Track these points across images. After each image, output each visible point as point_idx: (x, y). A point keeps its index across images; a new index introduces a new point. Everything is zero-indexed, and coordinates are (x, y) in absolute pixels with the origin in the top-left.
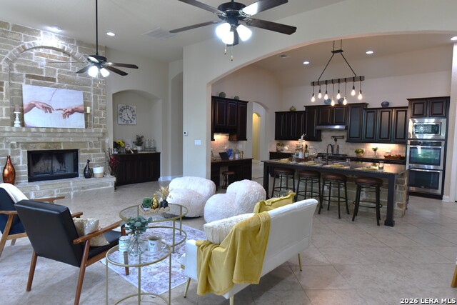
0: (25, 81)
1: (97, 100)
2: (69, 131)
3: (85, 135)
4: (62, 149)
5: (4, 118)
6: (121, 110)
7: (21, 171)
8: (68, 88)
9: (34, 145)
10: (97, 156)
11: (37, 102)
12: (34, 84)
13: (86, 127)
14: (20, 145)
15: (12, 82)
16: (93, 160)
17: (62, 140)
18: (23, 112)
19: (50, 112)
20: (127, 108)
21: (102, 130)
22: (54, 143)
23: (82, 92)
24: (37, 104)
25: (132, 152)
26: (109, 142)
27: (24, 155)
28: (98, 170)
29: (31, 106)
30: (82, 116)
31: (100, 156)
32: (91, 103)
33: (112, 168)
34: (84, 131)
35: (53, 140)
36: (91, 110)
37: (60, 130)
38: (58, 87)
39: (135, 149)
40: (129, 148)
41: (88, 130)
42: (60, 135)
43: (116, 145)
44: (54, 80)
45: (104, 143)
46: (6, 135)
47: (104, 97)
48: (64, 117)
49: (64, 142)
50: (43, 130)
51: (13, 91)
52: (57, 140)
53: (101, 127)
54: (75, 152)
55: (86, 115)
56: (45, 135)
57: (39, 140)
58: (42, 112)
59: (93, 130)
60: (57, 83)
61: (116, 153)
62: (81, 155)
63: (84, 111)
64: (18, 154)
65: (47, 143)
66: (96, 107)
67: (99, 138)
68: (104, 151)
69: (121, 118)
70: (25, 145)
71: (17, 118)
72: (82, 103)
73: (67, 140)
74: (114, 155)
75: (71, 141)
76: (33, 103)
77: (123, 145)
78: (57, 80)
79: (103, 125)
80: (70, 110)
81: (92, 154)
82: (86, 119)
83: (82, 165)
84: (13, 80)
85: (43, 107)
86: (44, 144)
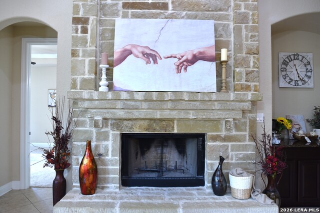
0: (121, 13)
1: (241, 36)
2: (186, 97)
3: (217, 106)
4: (176, 131)
5: (87, 76)
6: (285, 63)
7: (110, 167)
8: (189, 17)
9: (130, 123)
10: (238, 148)
11: (134, 46)
12: (135, 16)
13: (219, 88)
14: (110, 122)
15: (104, 18)
16: (233, 157)
17: (174, 114)
18: (111, 65)
19: (155, 62)
20: (296, 57)
21: (250, 95)
22: (162, 120)
23: (212, 22)
24: (134, 50)
25: (309, 141)
26: (264, 119)
27: (114, 141)
28: (240, 183)
29: (126, 54)
30: (212, 66)
31: (245, 148)
32: (229, 41)
33: (269, 177)
34: (214, 97)
35: (158, 115)
36: (228, 57)
37: (169, 97)
38: (172, 17)
39: (313, 134)
40: (301, 133)
41: (223, 96)
42: (169, 105)
43: (277, 126)
44: (165, 6)
45: (253, 123)
46: (86, 104)
47: (254, 29)
48: (179, 71)
49: (179, 120)
50: (139, 97)
51: (104, 31)
52: (167, 114)
53: (248, 88)
54: (200, 138)
55: (220, 64)
56: (145, 105)
57: (136, 114)
58: (141, 62)
59: (232, 95)
60: (170, 12)
61: (278, 142)
62: (209, 144)
63: (216, 58)
64: (106, 138)
65: (151, 120)
66: (238, 49)
67: (244, 112)
68: (253, 138)
69: (285, 77)
70: (118, 122)
71: (104, 76)
72: (212, 42)
73: (182, 116)
74: (274, 147)
75: (191, 117)
76: (128, 47)
77: (289, 126)
78: (170, 6)
79: (252, 84)
80: (190, 57)
81: (230, 144)
82: (219, 75)
83: (211, 164)
84: (105, 15)
85: (144, 54)
86: (146, 123)
